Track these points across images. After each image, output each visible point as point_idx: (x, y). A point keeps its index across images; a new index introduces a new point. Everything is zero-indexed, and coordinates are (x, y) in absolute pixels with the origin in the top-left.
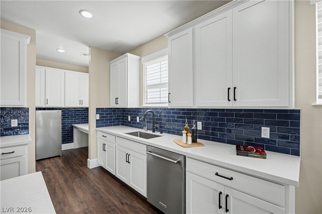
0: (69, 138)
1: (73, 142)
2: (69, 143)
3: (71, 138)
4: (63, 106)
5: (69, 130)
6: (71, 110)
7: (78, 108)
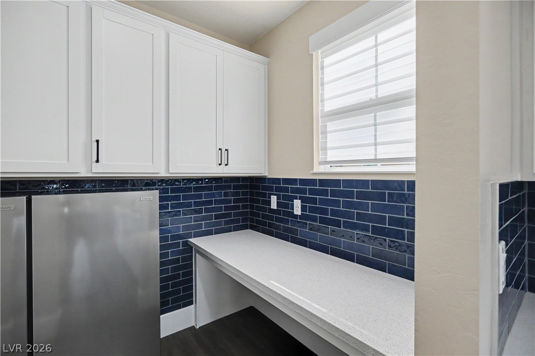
0: (178, 291)
1: (191, 303)
2: (179, 307)
3: (185, 290)
4: (161, 172)
5: (177, 260)
6: (184, 186)
7: (207, 180)
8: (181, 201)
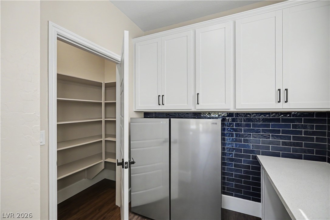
4: (231, 108)
5: (248, 167)
6: (254, 118)
7: (274, 114)
8: (251, 128)
